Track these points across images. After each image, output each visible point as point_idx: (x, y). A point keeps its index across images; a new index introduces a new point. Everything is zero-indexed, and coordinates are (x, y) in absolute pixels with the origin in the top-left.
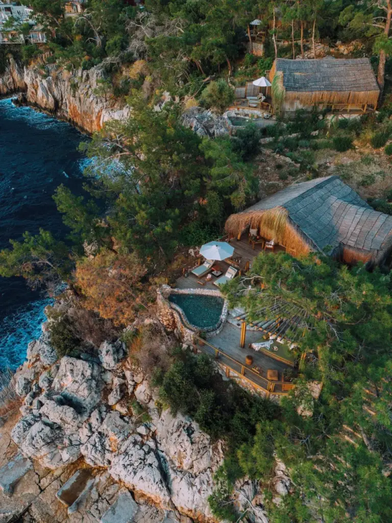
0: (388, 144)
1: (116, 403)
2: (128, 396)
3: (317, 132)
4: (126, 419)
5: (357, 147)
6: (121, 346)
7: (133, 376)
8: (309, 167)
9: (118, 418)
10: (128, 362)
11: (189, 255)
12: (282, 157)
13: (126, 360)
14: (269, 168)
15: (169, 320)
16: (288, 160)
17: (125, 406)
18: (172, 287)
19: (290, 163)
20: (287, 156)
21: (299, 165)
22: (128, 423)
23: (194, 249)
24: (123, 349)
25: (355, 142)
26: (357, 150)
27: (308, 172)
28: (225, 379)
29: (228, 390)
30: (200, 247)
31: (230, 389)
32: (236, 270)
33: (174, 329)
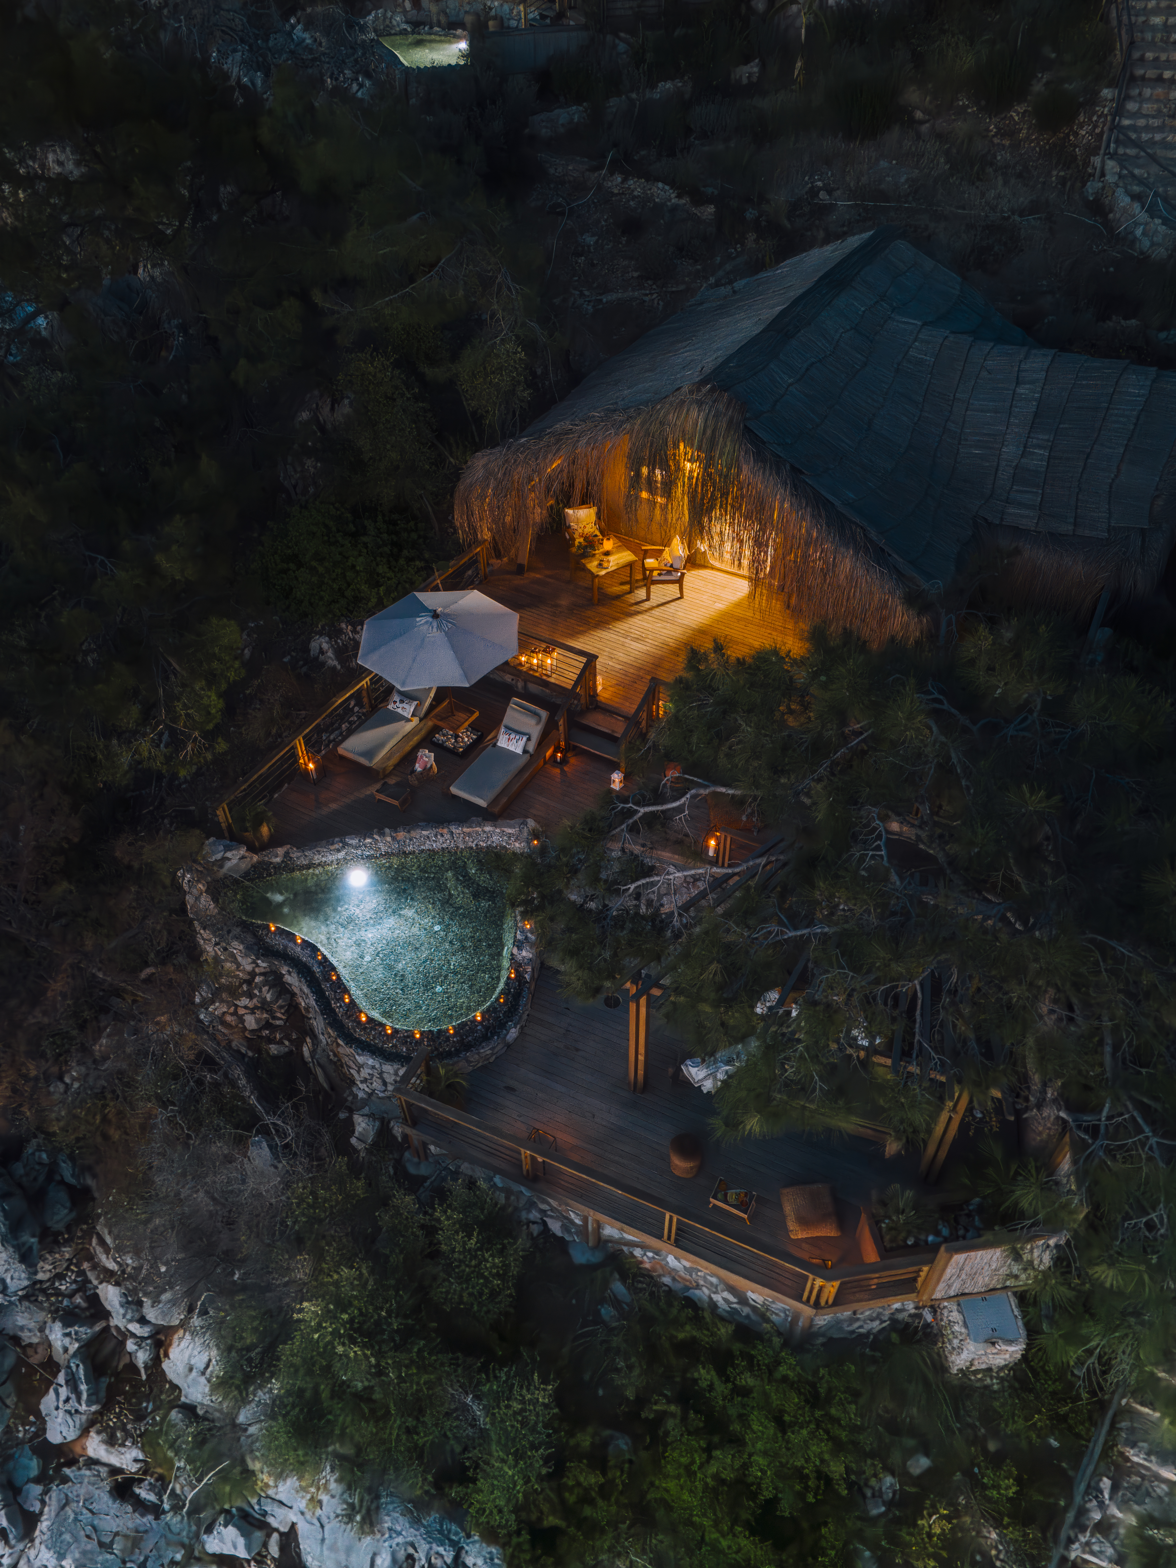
0: (1038, 87)
1: (85, 1432)
2: (137, 1384)
3: (753, 68)
4: (144, 1493)
5: (919, 115)
6: (52, 1169)
7: (140, 1304)
8: (751, 214)
9: (104, 1500)
10: (102, 1242)
11: (316, 664)
12: (636, 186)
13: (91, 1231)
14: (590, 240)
15: (264, 1006)
16: (662, 192)
17: (128, 1434)
18: (252, 849)
19: (675, 209)
20: (657, 180)
21: (711, 209)
22: (156, 1511)
23: (334, 633)
24: (62, 1182)
25: (913, 96)
26: (925, 128)
27: (752, 236)
28: (580, 1256)
29: (607, 1312)
30: (357, 624)
31: (616, 1302)
32: (544, 714)
33: (299, 1043)
